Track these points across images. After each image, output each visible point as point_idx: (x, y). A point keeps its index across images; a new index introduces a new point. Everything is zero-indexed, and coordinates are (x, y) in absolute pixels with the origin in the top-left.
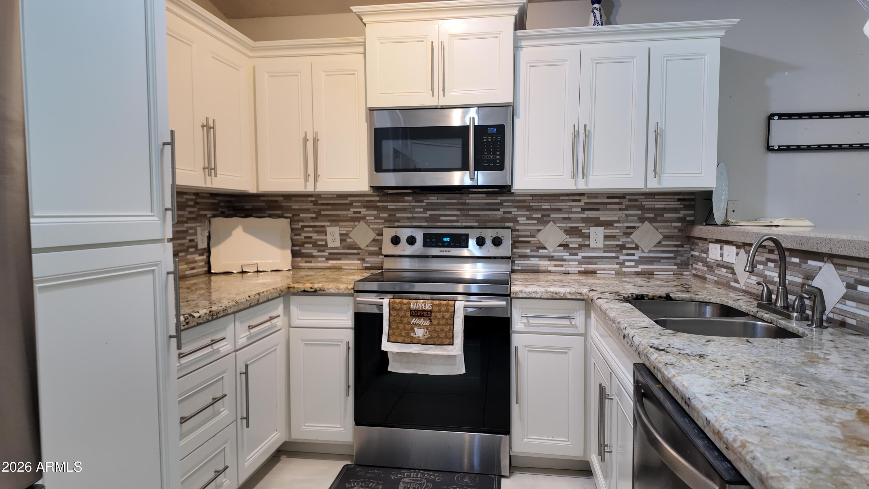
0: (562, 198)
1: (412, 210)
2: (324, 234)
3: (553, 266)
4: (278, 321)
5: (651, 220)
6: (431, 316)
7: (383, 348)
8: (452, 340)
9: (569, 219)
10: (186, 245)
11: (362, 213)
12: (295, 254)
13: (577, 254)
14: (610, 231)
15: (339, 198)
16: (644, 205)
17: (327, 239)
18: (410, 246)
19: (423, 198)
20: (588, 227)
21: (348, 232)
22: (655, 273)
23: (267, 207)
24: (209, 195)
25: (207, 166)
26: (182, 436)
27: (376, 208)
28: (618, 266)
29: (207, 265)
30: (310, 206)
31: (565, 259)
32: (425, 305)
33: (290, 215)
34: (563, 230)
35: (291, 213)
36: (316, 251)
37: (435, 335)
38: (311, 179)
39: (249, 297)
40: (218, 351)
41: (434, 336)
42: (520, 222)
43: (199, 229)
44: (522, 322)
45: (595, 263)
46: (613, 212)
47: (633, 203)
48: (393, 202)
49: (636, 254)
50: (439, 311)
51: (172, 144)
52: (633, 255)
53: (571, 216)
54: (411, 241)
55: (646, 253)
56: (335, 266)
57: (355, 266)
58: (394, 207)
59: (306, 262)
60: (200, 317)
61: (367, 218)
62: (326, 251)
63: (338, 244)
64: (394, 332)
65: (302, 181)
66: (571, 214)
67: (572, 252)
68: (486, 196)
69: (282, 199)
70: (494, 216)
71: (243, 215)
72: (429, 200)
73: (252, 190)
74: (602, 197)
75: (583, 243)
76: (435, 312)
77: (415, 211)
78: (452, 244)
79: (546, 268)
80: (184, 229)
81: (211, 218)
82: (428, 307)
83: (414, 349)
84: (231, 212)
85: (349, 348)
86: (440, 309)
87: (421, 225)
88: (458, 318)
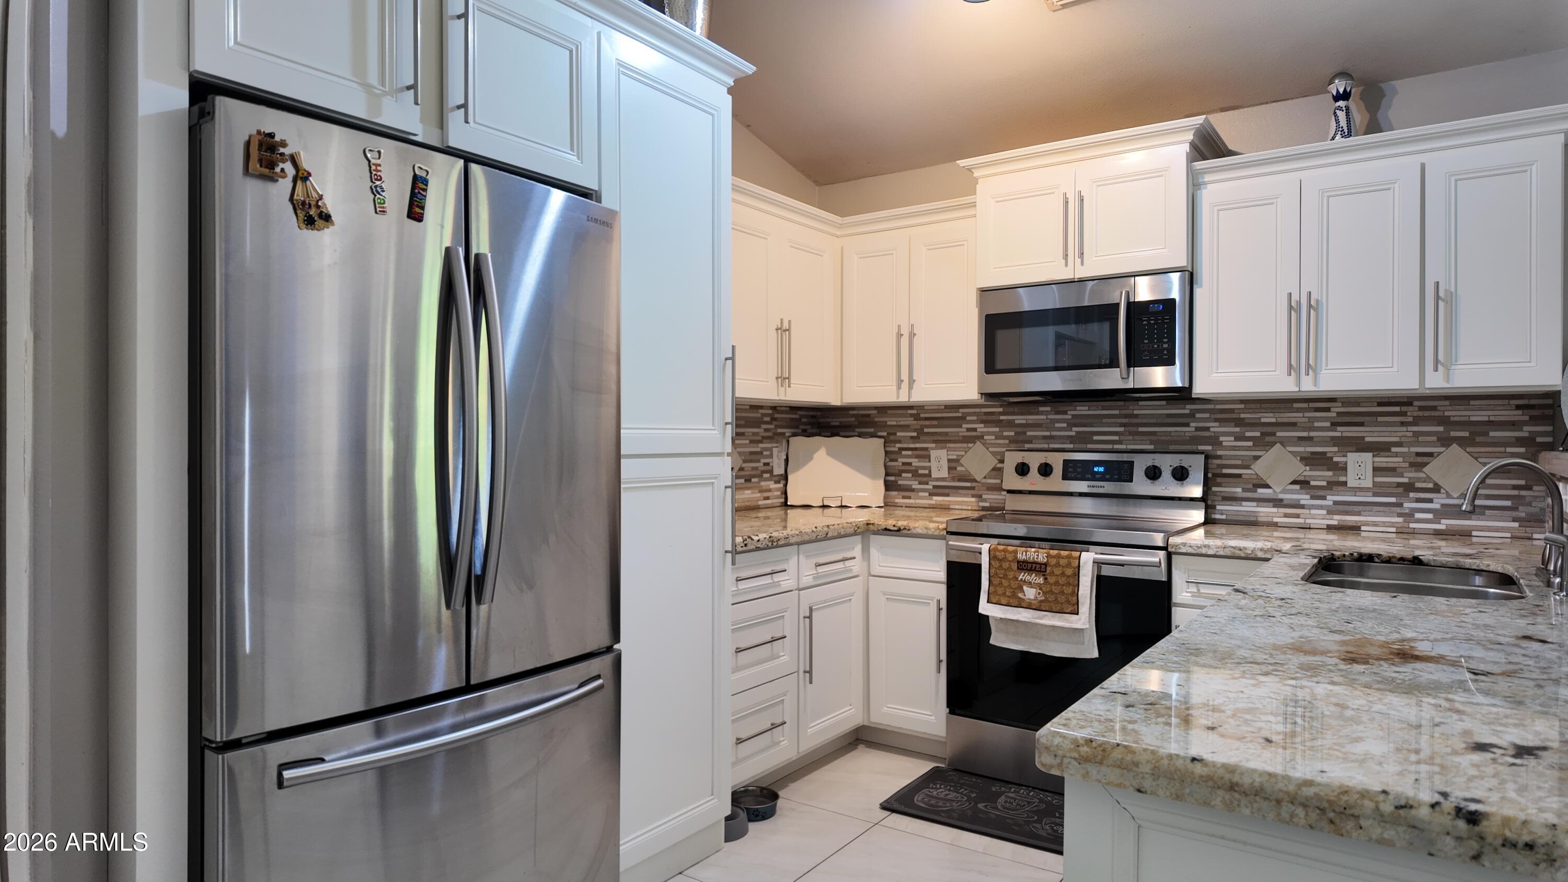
0: (1296, 405)
1: (1050, 426)
2: (927, 460)
3: (1282, 515)
4: (854, 566)
5: (1462, 442)
6: (1045, 571)
7: (981, 611)
8: (1076, 607)
9: (1310, 439)
10: (760, 469)
11: (978, 430)
12: (889, 486)
13: (1324, 498)
14: (1382, 461)
15: (949, 410)
16: (1449, 417)
17: (930, 467)
18: (1042, 478)
19: (1065, 408)
20: (1345, 454)
21: (958, 458)
22: (1474, 533)
23: (856, 423)
24: (788, 409)
25: (780, 375)
26: (736, 669)
27: (998, 423)
28: (1400, 520)
29: (784, 496)
30: (910, 421)
31: (1304, 505)
32: (1038, 555)
33: (885, 434)
34: (1299, 458)
35: (886, 431)
36: (917, 483)
37: (1052, 598)
38: (905, 385)
39: (816, 527)
40: (777, 584)
41: (1050, 599)
42: (1224, 444)
43: (775, 450)
44: (1188, 590)
45: (1358, 514)
46: (1390, 429)
47: (1427, 414)
48: (1022, 414)
49: (1435, 500)
50: (1058, 565)
51: (732, 358)
52: (1430, 501)
53: (1312, 434)
54: (1045, 470)
55: (1454, 498)
56: (941, 505)
57: (968, 506)
58: (1024, 422)
59: (904, 497)
60: (759, 541)
61: (985, 437)
62: (930, 483)
63: (944, 473)
64: (996, 591)
65: (895, 388)
66: (1314, 431)
67: (1317, 494)
68: (1167, 404)
69: (875, 412)
70: (1178, 434)
71: (829, 434)
72: (1076, 410)
73: (835, 402)
74: (1368, 404)
75: (1335, 479)
76: (1050, 566)
77: (1054, 427)
78: (1108, 477)
79: (1269, 519)
80: (759, 450)
81: (790, 437)
82: (1042, 558)
83: (1024, 615)
84: (814, 431)
85: (940, 609)
86: (1059, 562)
87: (1064, 448)
88: (1084, 576)
